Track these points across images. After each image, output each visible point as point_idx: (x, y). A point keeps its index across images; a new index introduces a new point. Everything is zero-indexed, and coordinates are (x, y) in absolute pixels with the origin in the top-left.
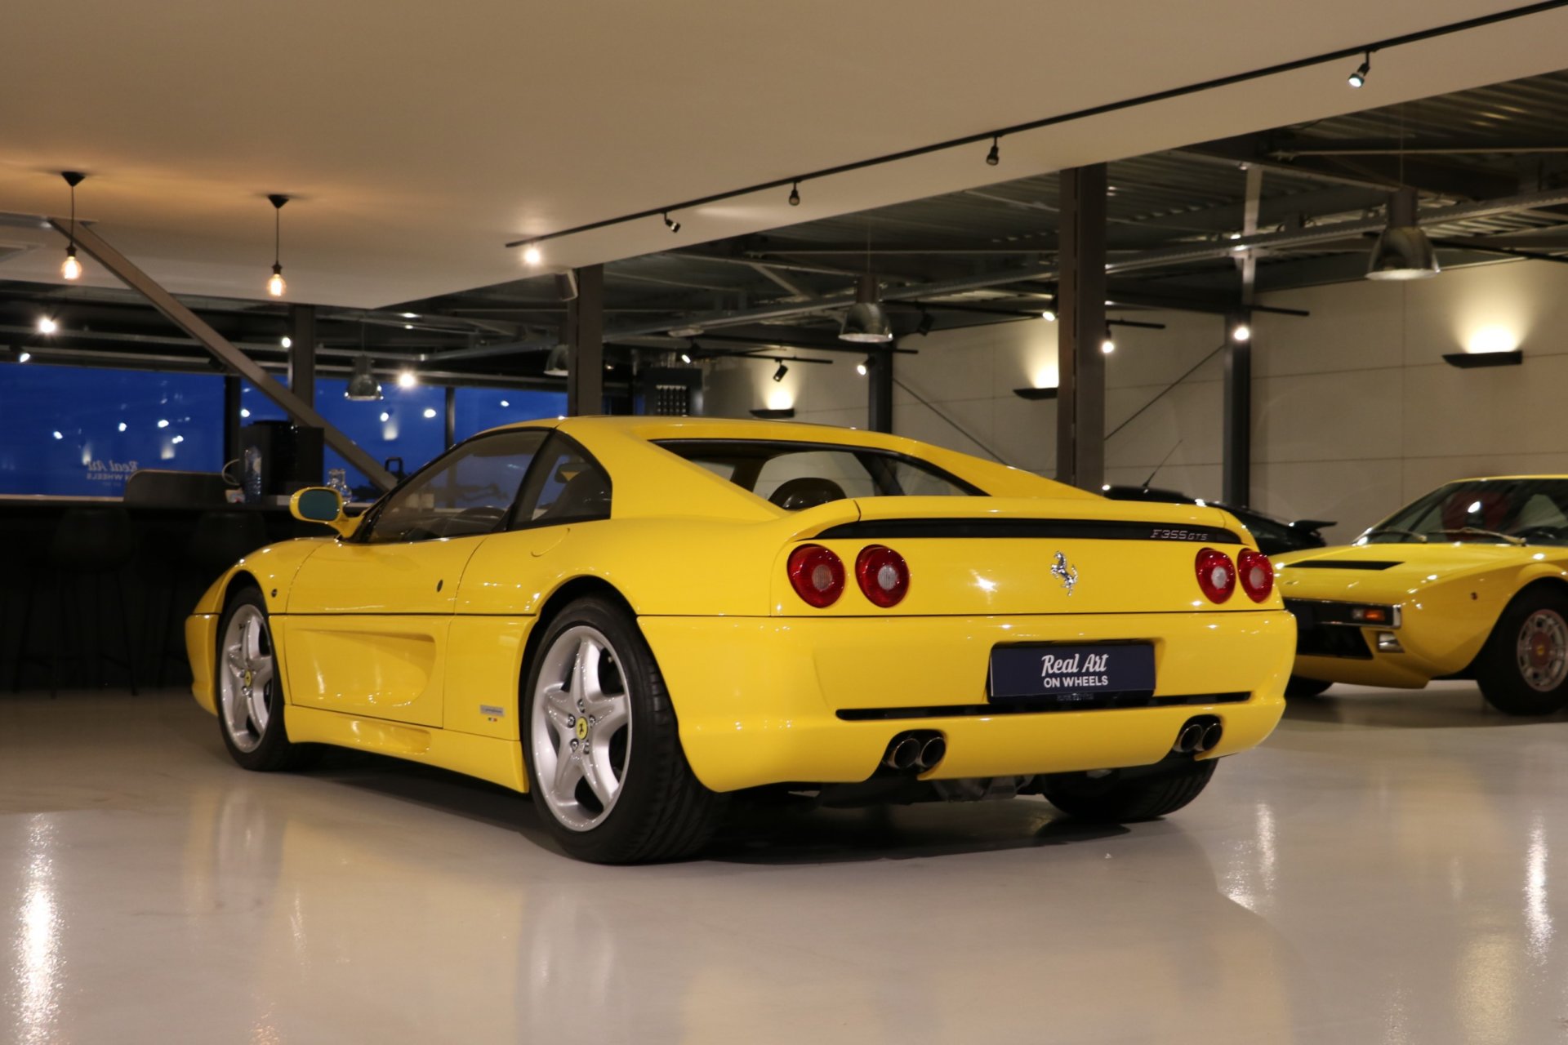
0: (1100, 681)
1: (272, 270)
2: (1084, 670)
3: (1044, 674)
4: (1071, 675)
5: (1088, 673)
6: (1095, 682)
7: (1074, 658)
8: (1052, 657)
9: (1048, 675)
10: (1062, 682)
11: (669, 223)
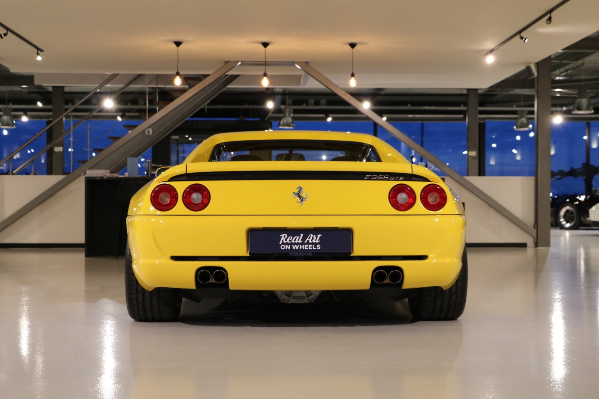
0: (315, 247)
1: (351, 76)
2: (306, 242)
3: (281, 243)
4: (297, 244)
5: (308, 243)
6: (312, 247)
7: (300, 236)
8: (286, 236)
9: (283, 243)
10: (291, 247)
11: (522, 38)
